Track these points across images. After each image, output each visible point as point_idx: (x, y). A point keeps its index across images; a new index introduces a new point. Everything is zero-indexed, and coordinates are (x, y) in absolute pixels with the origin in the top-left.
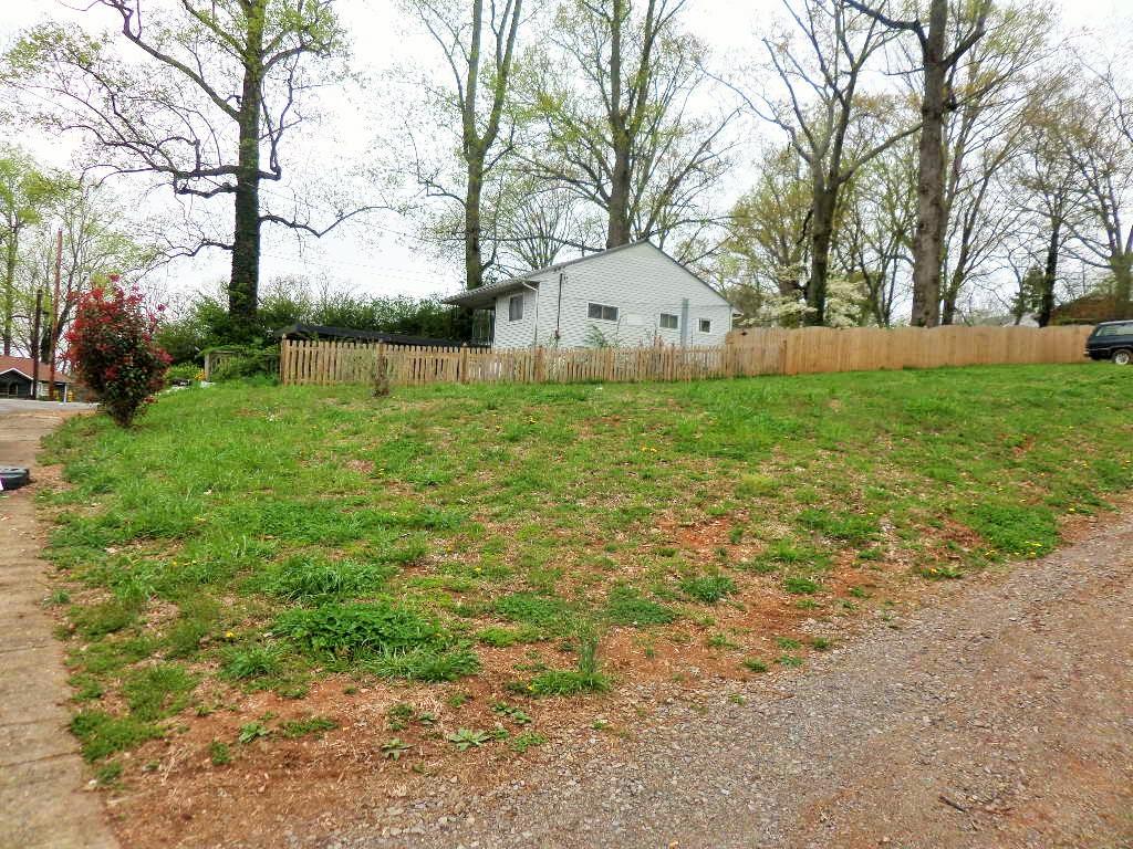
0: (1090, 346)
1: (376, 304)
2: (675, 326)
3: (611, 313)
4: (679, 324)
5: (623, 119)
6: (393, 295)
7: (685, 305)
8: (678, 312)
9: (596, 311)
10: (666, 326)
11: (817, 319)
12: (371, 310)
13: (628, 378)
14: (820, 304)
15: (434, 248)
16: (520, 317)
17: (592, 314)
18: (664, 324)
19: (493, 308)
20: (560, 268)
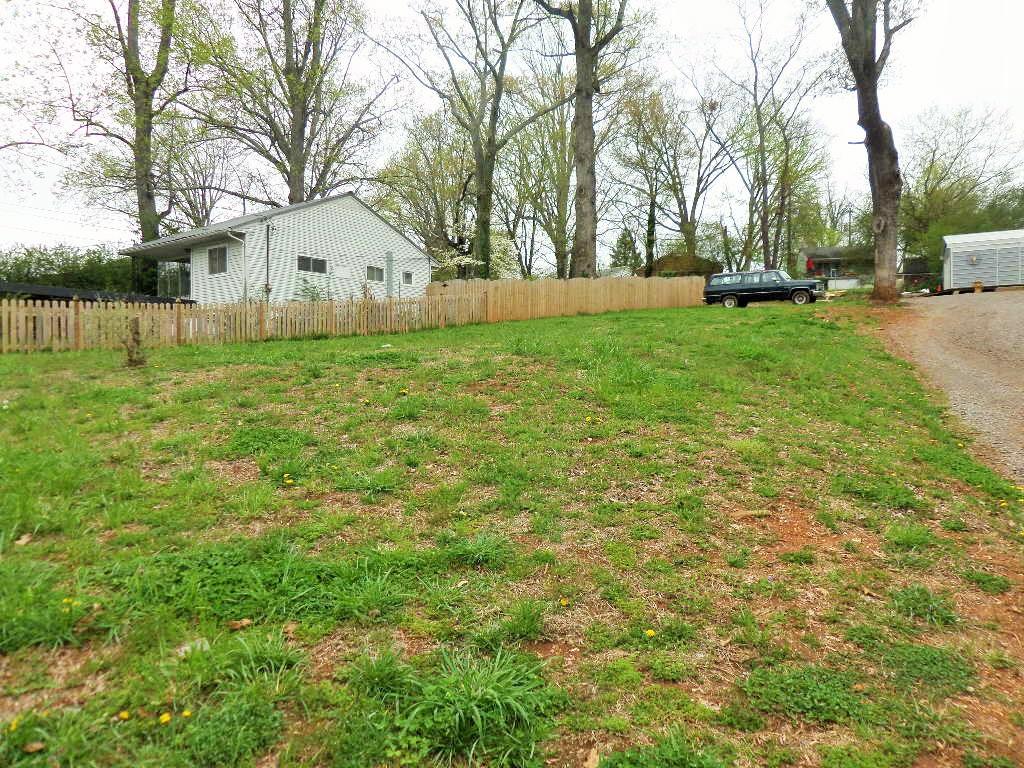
0: (707, 293)
1: (30, 254)
2: (381, 279)
3: (320, 266)
4: (385, 275)
5: (300, 71)
6: (50, 244)
7: (389, 259)
8: (382, 264)
9: (305, 263)
10: (373, 279)
11: (485, 272)
12: (25, 262)
13: (350, 332)
14: (486, 259)
15: (81, 196)
16: (223, 269)
17: (301, 268)
18: (370, 277)
19: (188, 261)
20: (266, 219)
